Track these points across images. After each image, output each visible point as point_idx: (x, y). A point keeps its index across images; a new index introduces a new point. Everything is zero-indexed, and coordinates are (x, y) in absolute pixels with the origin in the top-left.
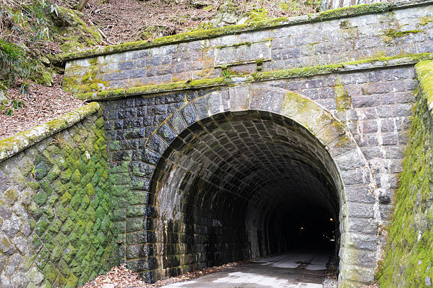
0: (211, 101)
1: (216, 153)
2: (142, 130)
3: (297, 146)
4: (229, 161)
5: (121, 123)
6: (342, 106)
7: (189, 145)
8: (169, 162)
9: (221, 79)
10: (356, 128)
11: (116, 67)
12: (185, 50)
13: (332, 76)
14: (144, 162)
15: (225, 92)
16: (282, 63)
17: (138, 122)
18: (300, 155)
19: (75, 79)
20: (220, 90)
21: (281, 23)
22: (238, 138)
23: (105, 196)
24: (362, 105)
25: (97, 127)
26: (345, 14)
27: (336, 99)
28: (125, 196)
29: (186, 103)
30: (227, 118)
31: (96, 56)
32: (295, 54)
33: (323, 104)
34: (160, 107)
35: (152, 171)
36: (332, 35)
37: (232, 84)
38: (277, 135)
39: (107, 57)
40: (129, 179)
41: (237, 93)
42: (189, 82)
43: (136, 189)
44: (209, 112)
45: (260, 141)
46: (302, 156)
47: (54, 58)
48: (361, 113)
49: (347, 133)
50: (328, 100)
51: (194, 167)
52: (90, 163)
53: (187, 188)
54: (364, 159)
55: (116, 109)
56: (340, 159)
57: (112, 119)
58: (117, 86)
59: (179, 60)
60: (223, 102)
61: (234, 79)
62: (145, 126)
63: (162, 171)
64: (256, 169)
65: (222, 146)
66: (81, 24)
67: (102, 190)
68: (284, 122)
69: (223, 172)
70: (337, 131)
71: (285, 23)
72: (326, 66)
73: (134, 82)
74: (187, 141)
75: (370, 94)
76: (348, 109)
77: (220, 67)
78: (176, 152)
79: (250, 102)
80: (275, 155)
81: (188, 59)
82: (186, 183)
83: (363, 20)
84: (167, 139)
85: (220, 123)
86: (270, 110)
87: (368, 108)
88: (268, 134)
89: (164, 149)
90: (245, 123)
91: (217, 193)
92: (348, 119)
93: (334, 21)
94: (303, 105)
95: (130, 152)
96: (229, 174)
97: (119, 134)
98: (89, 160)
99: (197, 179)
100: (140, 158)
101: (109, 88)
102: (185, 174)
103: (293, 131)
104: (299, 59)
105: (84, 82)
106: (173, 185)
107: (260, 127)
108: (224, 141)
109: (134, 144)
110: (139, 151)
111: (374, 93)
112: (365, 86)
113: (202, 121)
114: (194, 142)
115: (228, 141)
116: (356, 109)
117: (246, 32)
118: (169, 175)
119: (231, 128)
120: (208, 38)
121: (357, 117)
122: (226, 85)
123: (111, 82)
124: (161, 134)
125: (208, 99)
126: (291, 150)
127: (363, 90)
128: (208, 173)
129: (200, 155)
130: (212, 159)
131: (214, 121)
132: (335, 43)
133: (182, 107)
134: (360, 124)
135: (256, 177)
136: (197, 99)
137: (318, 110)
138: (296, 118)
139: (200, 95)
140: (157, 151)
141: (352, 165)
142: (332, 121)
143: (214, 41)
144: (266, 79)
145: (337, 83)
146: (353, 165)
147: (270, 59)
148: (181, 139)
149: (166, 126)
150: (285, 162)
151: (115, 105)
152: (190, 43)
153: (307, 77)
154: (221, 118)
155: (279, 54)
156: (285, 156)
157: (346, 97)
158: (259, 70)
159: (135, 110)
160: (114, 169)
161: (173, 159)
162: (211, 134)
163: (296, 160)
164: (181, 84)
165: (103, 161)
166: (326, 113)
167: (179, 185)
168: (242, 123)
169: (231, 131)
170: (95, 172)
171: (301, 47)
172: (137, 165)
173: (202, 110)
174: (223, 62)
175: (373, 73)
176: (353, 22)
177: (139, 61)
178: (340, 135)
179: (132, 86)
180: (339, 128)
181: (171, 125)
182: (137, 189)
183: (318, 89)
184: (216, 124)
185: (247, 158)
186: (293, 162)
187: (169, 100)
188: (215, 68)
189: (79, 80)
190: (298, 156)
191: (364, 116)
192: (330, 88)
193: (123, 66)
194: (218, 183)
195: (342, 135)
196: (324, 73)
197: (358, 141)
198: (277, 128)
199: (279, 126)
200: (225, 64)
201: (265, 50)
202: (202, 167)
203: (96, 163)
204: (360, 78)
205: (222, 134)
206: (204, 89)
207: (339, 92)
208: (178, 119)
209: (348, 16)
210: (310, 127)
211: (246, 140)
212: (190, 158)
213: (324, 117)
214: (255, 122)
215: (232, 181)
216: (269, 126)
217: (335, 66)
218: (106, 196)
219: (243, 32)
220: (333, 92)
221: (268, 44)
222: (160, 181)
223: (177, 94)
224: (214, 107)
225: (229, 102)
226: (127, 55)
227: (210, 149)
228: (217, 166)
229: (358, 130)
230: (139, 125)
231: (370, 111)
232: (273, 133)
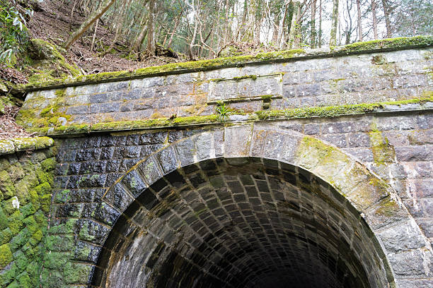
0: (199, 143)
1: (201, 221)
2: (103, 178)
3: (310, 217)
4: (218, 233)
5: (78, 167)
6: (381, 158)
7: (164, 203)
8: (133, 224)
9: (215, 116)
10: (404, 190)
11: (86, 99)
12: (174, 83)
13: (365, 119)
14: (96, 219)
15: (219, 133)
16: (296, 101)
17: (99, 166)
18: (310, 232)
19: (34, 111)
20: (212, 130)
21: (296, 55)
22: (232, 201)
23: (30, 267)
24: (411, 158)
25: (43, 168)
26: (377, 47)
27: (372, 148)
28: (61, 269)
29: (167, 144)
30: (219, 169)
31: (64, 87)
32: (314, 92)
33: (355, 154)
34: (131, 149)
35: (105, 234)
36: (363, 70)
37: (229, 123)
38: (284, 201)
39: (77, 89)
40: (71, 244)
41: (234, 135)
42: (172, 118)
43: (78, 259)
44: (195, 157)
45: (261, 210)
46: (314, 235)
47: (13, 86)
48: (411, 169)
49: (393, 196)
50: (361, 150)
51: (170, 237)
52: (16, 214)
53: (157, 267)
54: (423, 236)
55: (76, 148)
56: (386, 234)
57: (68, 161)
58: (81, 121)
59: (164, 93)
60: (215, 145)
61: (232, 117)
62: (107, 171)
63: (121, 236)
64: (251, 250)
65: (210, 211)
66: (59, 58)
67: (27, 257)
68: (297, 178)
69: (210, 249)
70: (378, 192)
71: (301, 55)
72: (356, 105)
73: (104, 117)
74: (163, 196)
75: (421, 144)
76: (391, 162)
77: (215, 103)
78: (144, 211)
79: (252, 147)
80: (278, 231)
81: (175, 92)
82: (157, 259)
83: (402, 56)
84: (133, 190)
85: (209, 175)
86: (279, 158)
87: (420, 163)
88: (273, 197)
89: (127, 204)
90: (242, 179)
91: (199, 277)
92: (391, 177)
93: (364, 56)
94: (325, 155)
95: (81, 206)
96: (217, 253)
97: (73, 180)
98: (16, 210)
99: (174, 256)
100: (93, 214)
101: (71, 123)
102: (156, 245)
103: (309, 192)
104: (320, 97)
105: (43, 115)
106: (137, 259)
107: (263, 187)
108: (213, 204)
109: (89, 195)
110: (94, 206)
111: (427, 143)
112: (414, 134)
113: (185, 168)
114: (172, 199)
115: (218, 205)
116: (403, 163)
117: (251, 65)
118: (131, 244)
119: (223, 185)
120: (203, 70)
121: (405, 173)
122: (221, 125)
123: (75, 117)
124: (126, 182)
125: (195, 141)
126: (301, 224)
127: (410, 138)
128: (189, 247)
129: (179, 220)
130: (195, 229)
131: (201, 171)
132: (367, 80)
133: (160, 150)
134: (411, 184)
135: (250, 261)
136: (181, 140)
137: (348, 161)
138: (317, 171)
139: (185, 135)
140: (118, 206)
141: (404, 245)
142: (369, 177)
143: (210, 73)
144: (275, 119)
145: (373, 127)
146: (405, 243)
147: (281, 95)
148: (153, 191)
149: (136, 173)
150: (289, 243)
151: (75, 144)
152: (180, 75)
153: (331, 118)
154: (211, 167)
155: (293, 90)
156: (291, 235)
157: (386, 146)
158: (266, 108)
159: (99, 151)
160: (55, 229)
161: (139, 220)
162: (195, 191)
163: (305, 240)
164: (162, 121)
165: (40, 215)
166: (359, 166)
167: (147, 260)
168: (238, 178)
169: (223, 189)
170: (21, 229)
171: (321, 83)
172: (87, 224)
173: (186, 155)
174: (219, 97)
175: (422, 118)
176: (389, 57)
177: (115, 94)
178: (382, 198)
179: (100, 121)
180: (380, 188)
181: (141, 172)
182: (80, 260)
183: (346, 134)
184: (204, 176)
185: (241, 234)
186: (299, 244)
187: (144, 141)
188: (208, 104)
189: (38, 113)
190: (307, 233)
191: (415, 173)
192: (363, 134)
193: (93, 98)
194: (202, 263)
195: (385, 198)
196: (354, 113)
197: (410, 208)
198: (286, 189)
199: (288, 185)
200: (221, 99)
201: (274, 85)
202: (181, 238)
203: (27, 216)
204: (404, 122)
205: (212, 193)
206: (192, 128)
207: (376, 139)
208: (152, 164)
209: (382, 51)
210: (337, 183)
211: (242, 206)
212: (164, 223)
213: (357, 171)
214: (257, 177)
215: (221, 263)
216: (276, 185)
217: (369, 105)
218: (32, 267)
219: (248, 64)
220: (368, 139)
221: (278, 78)
222: (117, 251)
223: (156, 132)
224: (202, 151)
225: (223, 146)
226: (102, 86)
227: (193, 213)
228: (202, 239)
229: (408, 191)
230: (100, 170)
231: (423, 166)
232: (279, 196)
